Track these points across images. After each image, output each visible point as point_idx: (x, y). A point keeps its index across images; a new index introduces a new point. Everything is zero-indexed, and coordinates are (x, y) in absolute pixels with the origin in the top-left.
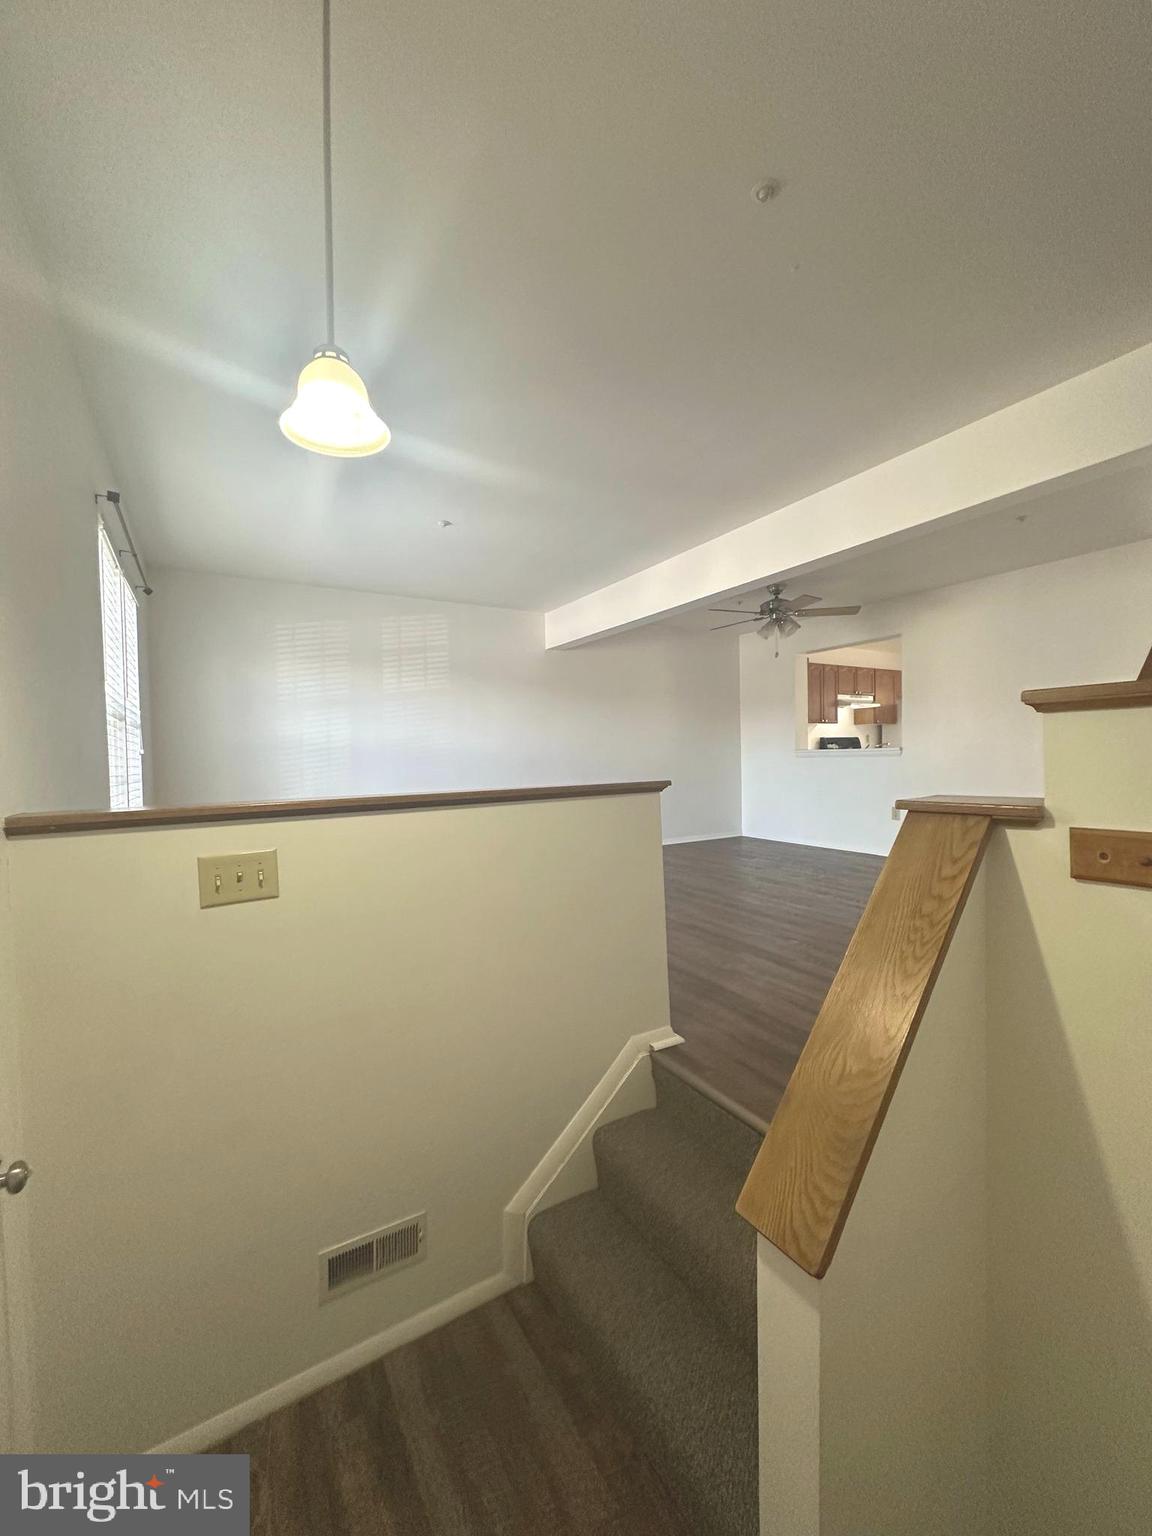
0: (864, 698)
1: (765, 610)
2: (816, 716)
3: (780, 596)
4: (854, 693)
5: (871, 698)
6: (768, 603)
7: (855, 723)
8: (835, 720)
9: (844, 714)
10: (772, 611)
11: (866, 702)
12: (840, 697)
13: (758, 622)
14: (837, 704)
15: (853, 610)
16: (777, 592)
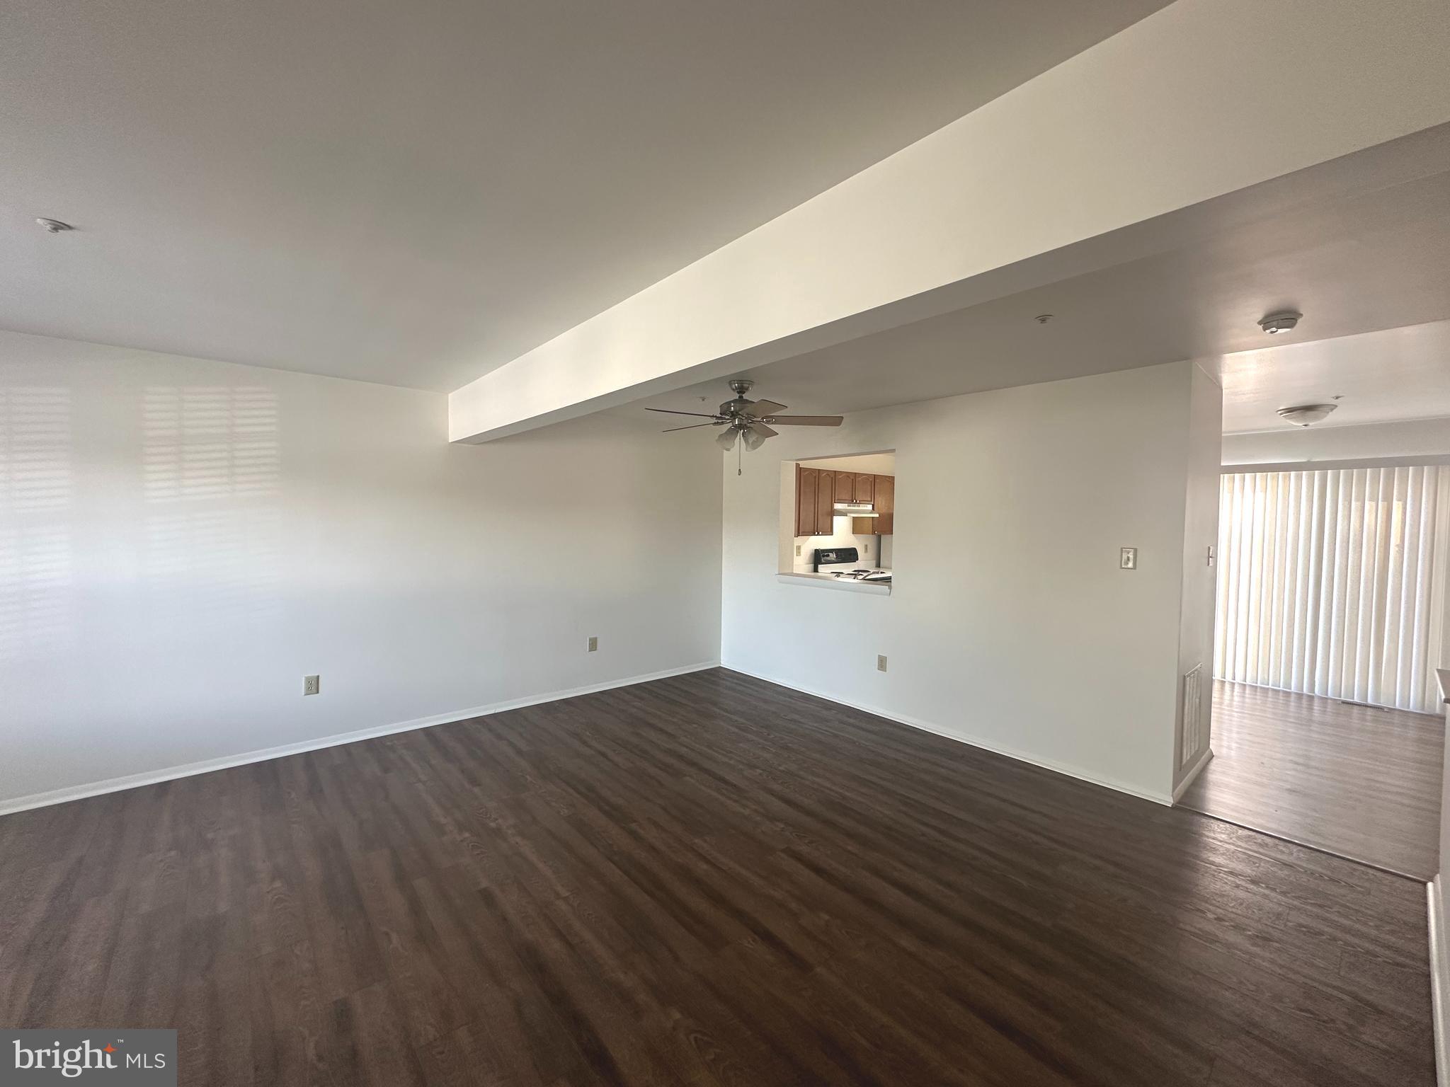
0: (862, 507)
1: (727, 412)
2: (809, 527)
3: (745, 396)
4: (852, 501)
5: (870, 507)
6: (729, 403)
7: (853, 533)
8: (830, 532)
9: (842, 525)
10: (734, 415)
11: (865, 510)
12: (838, 506)
13: (717, 427)
14: (833, 513)
15: (836, 421)
16: (741, 390)
